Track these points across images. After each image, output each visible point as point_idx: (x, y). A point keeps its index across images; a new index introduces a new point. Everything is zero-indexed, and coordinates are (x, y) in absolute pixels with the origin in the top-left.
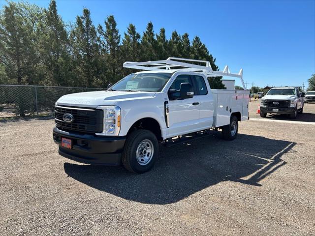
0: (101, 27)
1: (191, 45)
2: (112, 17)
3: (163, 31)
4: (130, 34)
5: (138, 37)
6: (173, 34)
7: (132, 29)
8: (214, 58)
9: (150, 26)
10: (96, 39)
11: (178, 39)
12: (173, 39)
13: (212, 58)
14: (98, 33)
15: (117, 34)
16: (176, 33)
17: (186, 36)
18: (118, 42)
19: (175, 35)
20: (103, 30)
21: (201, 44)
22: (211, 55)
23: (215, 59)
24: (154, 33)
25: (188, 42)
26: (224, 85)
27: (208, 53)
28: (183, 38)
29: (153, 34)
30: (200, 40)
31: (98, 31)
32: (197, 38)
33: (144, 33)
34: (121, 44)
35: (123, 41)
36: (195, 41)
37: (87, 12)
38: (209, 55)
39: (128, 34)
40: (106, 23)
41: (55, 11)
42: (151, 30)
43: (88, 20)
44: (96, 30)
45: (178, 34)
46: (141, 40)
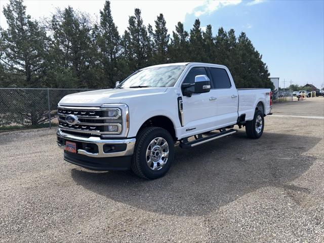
0: (150, 26)
1: (237, 41)
2: (161, 15)
3: (209, 27)
4: (178, 32)
5: (186, 34)
6: (219, 30)
7: (180, 27)
8: (260, 55)
9: (197, 23)
11: (225, 35)
12: (219, 35)
14: (148, 32)
15: (166, 34)
16: (222, 29)
17: (232, 31)
18: (168, 41)
19: (221, 31)
20: (152, 30)
21: (247, 39)
22: (257, 52)
23: (262, 56)
25: (234, 38)
27: (254, 49)
28: (229, 34)
29: (200, 31)
30: (247, 36)
32: (243, 34)
33: (191, 31)
34: (170, 42)
36: (240, 37)
37: (138, 12)
38: (255, 50)
39: (176, 32)
40: (155, 22)
41: (109, 12)
42: (199, 27)
43: (139, 19)
44: (147, 29)
45: (224, 30)
46: (189, 37)
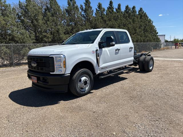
0: (82, 6)
1: (138, 13)
4: (99, 8)
5: (104, 10)
7: (100, 6)
9: (111, 3)
10: (79, 13)
11: (130, 10)
12: (126, 10)
13: (151, 20)
14: (80, 9)
15: (91, 9)
17: (134, 8)
18: (92, 14)
19: (127, 7)
20: (83, 8)
22: (150, 19)
24: (114, 7)
25: (135, 11)
26: (159, 38)
27: (148, 17)
30: (143, 10)
31: (80, 8)
32: (141, 9)
33: (108, 8)
34: (94, 15)
35: (95, 13)
36: (139, 11)
40: (84, 3)
42: (112, 5)
45: (129, 7)
46: (106, 12)
